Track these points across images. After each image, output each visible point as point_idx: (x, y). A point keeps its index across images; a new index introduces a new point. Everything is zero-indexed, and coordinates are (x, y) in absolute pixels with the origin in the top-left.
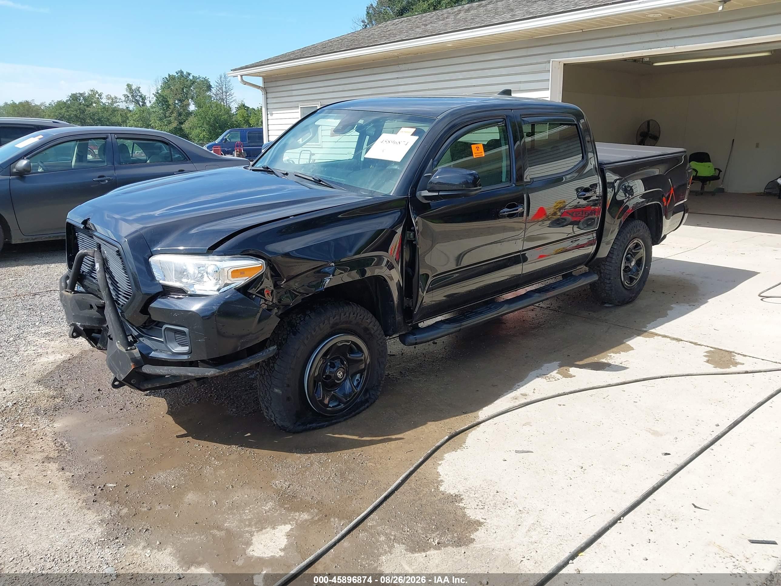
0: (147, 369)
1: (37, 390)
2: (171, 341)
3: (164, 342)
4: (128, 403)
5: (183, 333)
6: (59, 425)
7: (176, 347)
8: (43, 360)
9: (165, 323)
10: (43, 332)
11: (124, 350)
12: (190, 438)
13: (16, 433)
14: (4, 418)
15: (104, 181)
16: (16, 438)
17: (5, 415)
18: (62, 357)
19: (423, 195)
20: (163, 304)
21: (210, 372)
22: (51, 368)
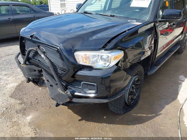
0: (75, 100)
1: (13, 101)
2: (85, 88)
3: (82, 88)
4: (51, 105)
5: (94, 85)
6: (29, 118)
7: (88, 91)
8: (9, 86)
9: (82, 81)
10: (4, 74)
11: (63, 93)
12: (84, 121)
13: (13, 125)
14: (5, 117)
15: (10, 20)
16: (14, 127)
17: (4, 115)
18: (15, 84)
19: (159, 20)
20: (83, 73)
21: (105, 101)
22: (13, 90)
